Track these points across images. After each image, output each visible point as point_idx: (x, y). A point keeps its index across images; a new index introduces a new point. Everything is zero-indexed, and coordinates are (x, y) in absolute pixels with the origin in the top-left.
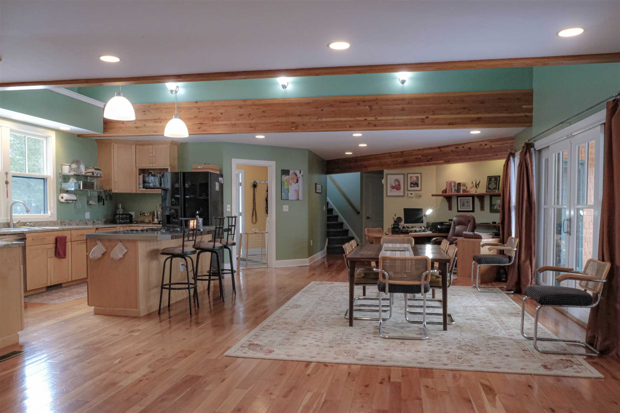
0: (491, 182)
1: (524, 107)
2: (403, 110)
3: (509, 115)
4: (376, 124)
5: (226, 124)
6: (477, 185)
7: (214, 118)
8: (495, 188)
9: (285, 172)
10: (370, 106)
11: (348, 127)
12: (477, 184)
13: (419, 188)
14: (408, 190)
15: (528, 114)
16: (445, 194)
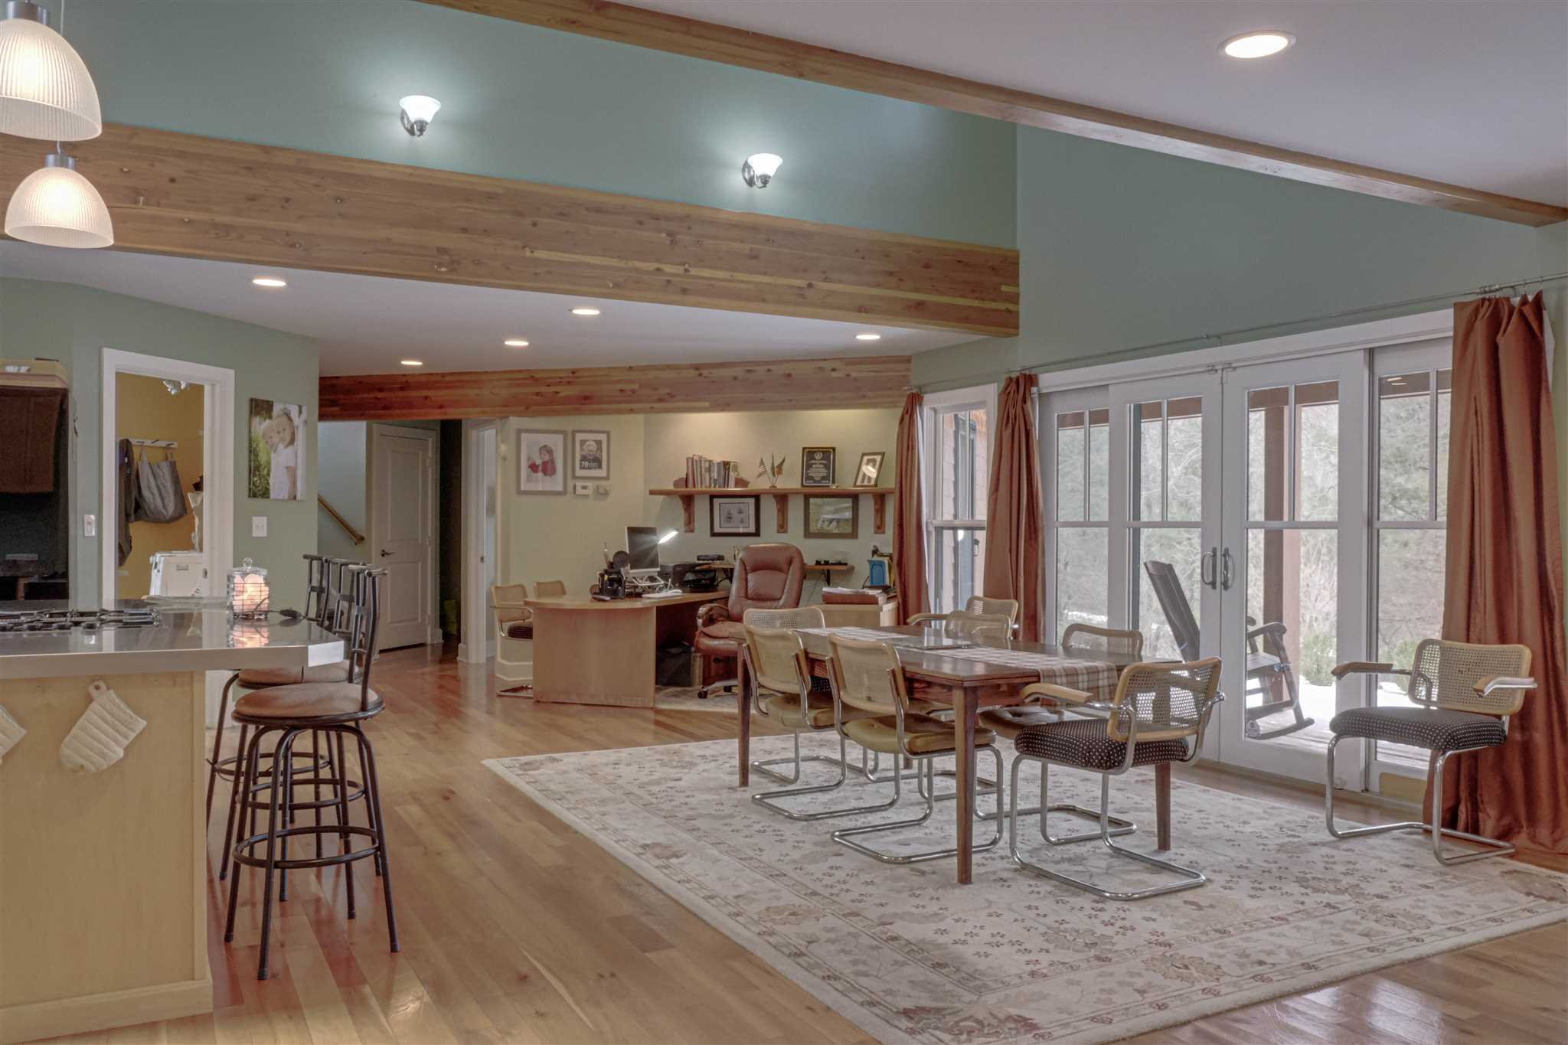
0: (813, 462)
1: (1004, 288)
2: (754, 256)
3: (976, 303)
4: (685, 286)
5: (190, 222)
6: (778, 470)
7: (137, 192)
8: (823, 478)
9: (260, 407)
10: (670, 234)
11: (611, 285)
12: (776, 465)
13: (602, 473)
14: (574, 477)
15: (1011, 307)
16: (684, 489)
